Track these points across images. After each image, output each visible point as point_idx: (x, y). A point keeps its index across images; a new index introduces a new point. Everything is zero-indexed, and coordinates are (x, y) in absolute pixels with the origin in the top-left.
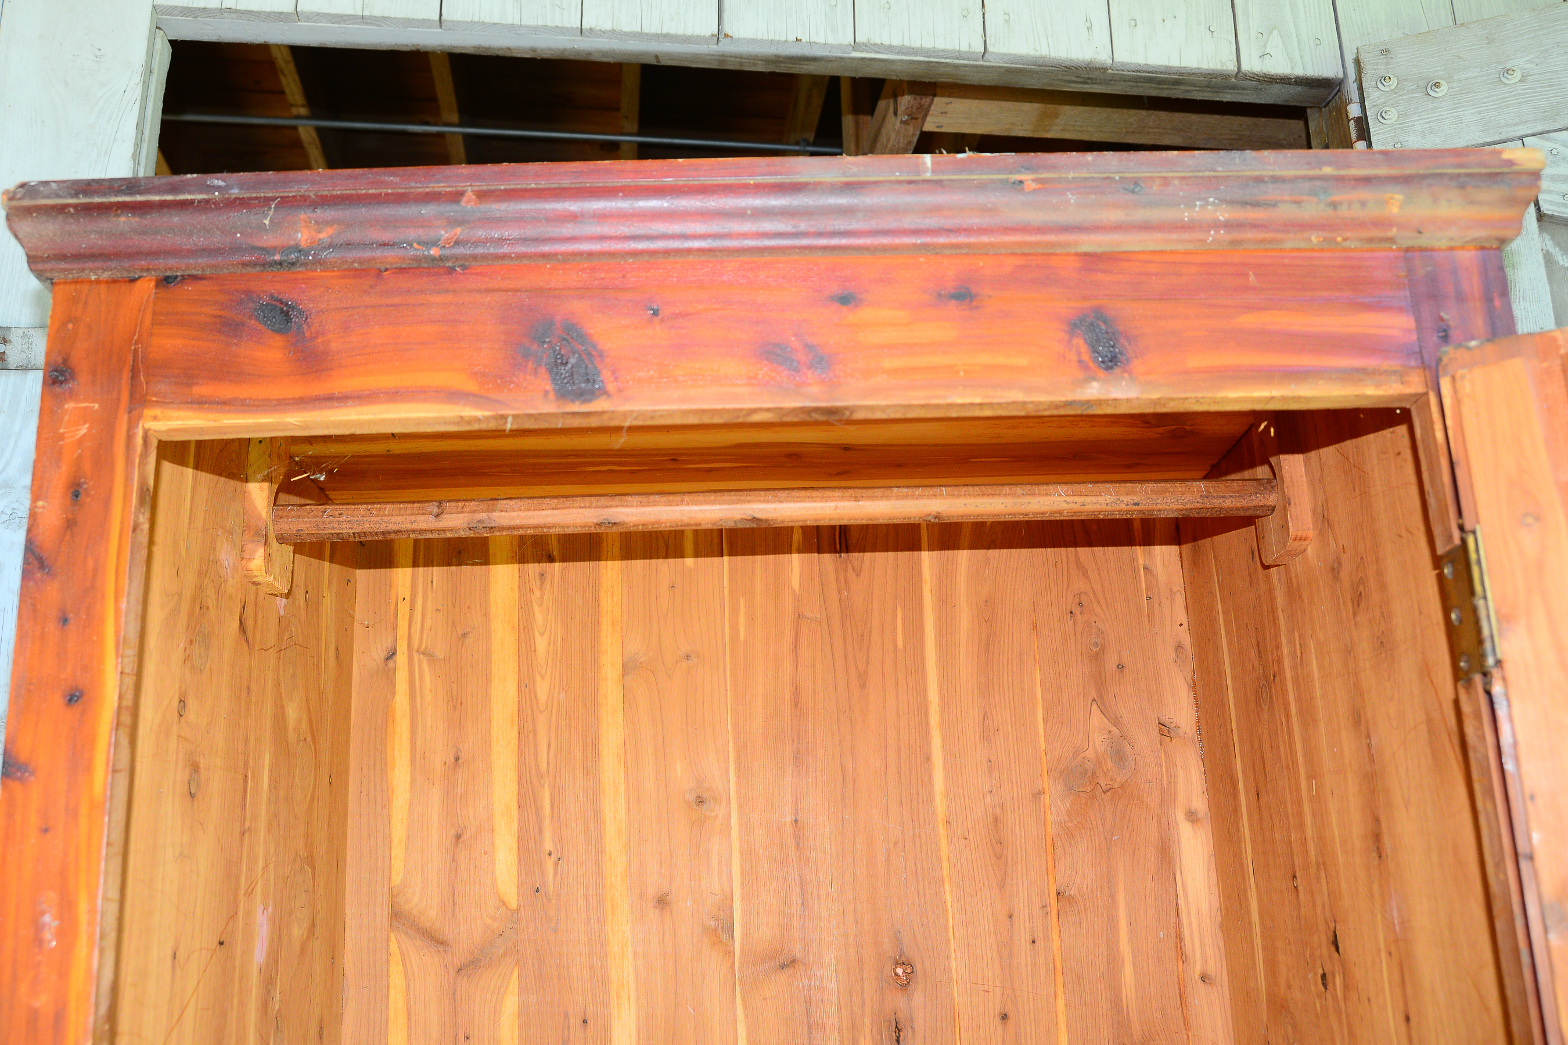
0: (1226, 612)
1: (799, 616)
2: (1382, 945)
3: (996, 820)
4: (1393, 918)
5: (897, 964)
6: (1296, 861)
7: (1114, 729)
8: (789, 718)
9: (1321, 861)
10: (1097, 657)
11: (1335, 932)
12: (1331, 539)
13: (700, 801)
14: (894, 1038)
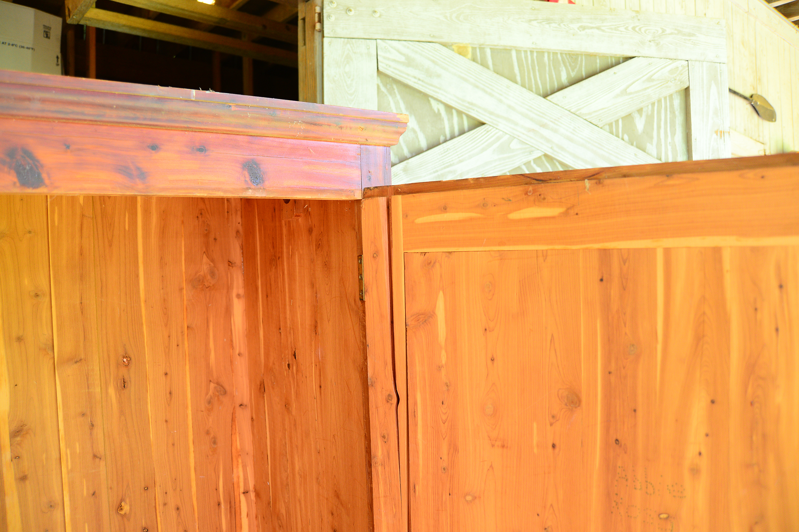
0: (260, 226)
1: (83, 216)
2: (313, 362)
3: (164, 300)
4: (319, 355)
5: (124, 357)
6: (281, 324)
7: (212, 264)
8: (78, 260)
9: (291, 327)
10: (207, 235)
11: (295, 352)
12: (310, 220)
13: (37, 295)
14: (123, 385)
